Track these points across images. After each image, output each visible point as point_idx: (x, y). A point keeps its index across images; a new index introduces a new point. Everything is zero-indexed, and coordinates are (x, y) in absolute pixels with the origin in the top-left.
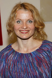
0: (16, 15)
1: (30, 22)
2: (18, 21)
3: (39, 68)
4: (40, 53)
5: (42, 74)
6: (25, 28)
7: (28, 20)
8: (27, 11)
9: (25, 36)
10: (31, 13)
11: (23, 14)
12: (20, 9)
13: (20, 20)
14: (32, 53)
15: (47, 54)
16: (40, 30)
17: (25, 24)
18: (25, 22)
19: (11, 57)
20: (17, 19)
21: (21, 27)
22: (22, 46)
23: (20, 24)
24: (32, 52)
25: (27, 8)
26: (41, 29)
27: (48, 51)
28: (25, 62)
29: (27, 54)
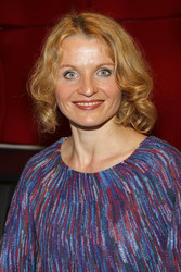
0: (59, 53)
1: (106, 72)
2: (68, 72)
3: (111, 224)
4: (125, 178)
5: (117, 245)
6: (89, 92)
7: (99, 67)
8: (93, 41)
9: (90, 119)
10: (104, 47)
11: (80, 50)
12: (72, 33)
13: (74, 68)
14: (102, 176)
15: (144, 184)
16: (136, 97)
17: (88, 82)
18: (87, 73)
19: (50, 178)
20: (63, 67)
21: (77, 91)
22: (79, 147)
23: (73, 82)
24: (103, 172)
25: (94, 29)
26: (139, 93)
27: (147, 174)
28: (79, 199)
29: (88, 175)
